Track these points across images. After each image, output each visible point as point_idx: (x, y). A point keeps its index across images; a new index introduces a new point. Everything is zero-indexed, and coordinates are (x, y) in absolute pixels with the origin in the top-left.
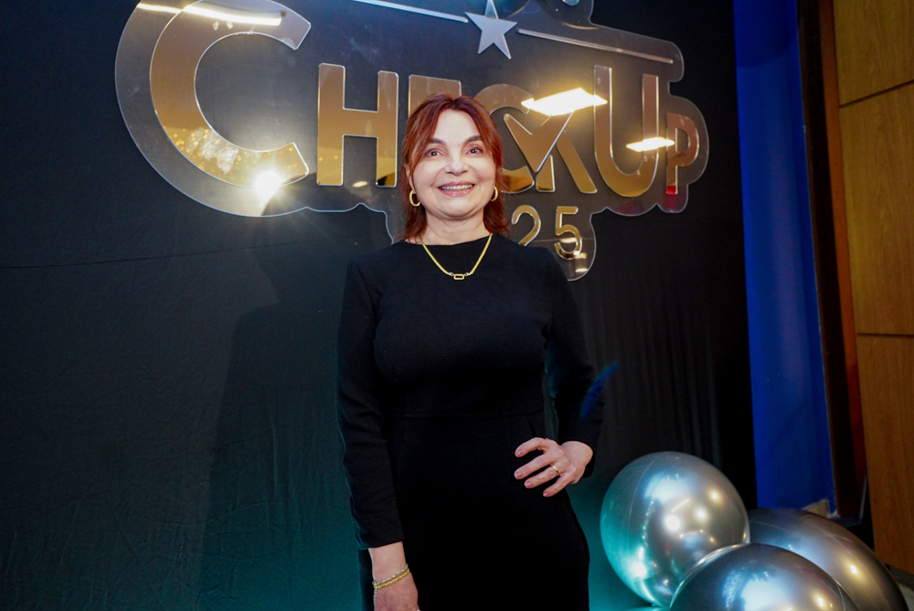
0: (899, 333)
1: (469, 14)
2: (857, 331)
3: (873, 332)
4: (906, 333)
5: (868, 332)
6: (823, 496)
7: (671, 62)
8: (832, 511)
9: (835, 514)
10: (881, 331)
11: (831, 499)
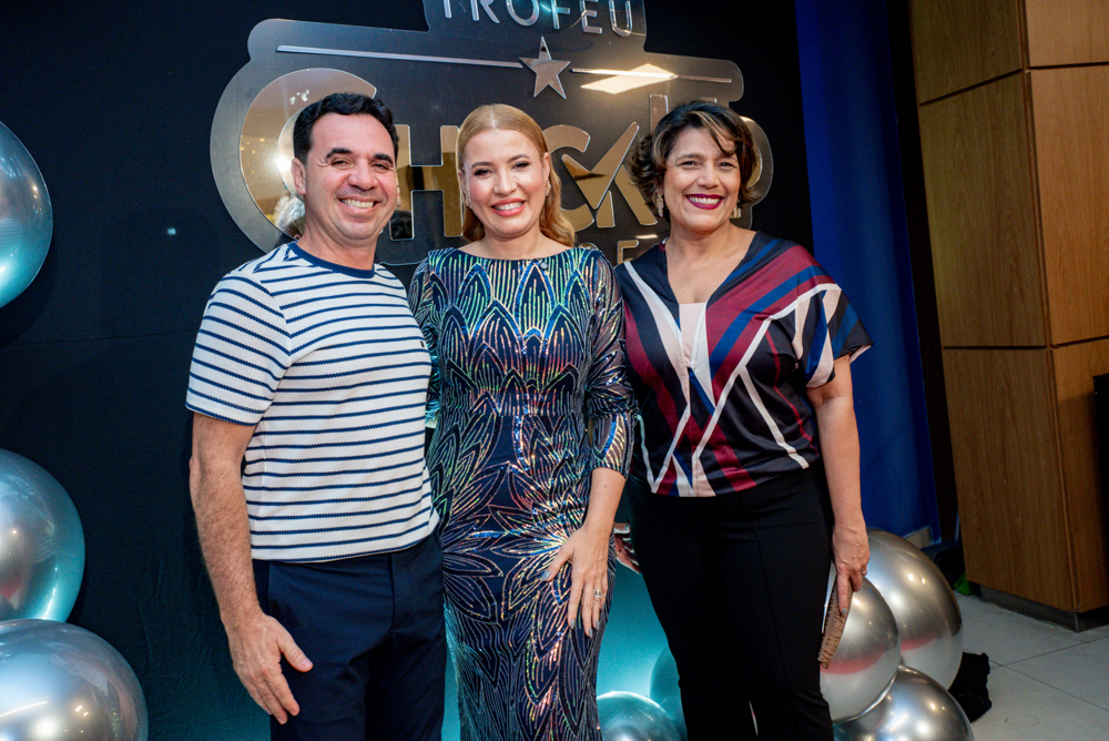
0: (979, 344)
1: (523, 60)
2: (942, 344)
3: (958, 344)
4: (986, 344)
5: (953, 344)
7: (731, 81)
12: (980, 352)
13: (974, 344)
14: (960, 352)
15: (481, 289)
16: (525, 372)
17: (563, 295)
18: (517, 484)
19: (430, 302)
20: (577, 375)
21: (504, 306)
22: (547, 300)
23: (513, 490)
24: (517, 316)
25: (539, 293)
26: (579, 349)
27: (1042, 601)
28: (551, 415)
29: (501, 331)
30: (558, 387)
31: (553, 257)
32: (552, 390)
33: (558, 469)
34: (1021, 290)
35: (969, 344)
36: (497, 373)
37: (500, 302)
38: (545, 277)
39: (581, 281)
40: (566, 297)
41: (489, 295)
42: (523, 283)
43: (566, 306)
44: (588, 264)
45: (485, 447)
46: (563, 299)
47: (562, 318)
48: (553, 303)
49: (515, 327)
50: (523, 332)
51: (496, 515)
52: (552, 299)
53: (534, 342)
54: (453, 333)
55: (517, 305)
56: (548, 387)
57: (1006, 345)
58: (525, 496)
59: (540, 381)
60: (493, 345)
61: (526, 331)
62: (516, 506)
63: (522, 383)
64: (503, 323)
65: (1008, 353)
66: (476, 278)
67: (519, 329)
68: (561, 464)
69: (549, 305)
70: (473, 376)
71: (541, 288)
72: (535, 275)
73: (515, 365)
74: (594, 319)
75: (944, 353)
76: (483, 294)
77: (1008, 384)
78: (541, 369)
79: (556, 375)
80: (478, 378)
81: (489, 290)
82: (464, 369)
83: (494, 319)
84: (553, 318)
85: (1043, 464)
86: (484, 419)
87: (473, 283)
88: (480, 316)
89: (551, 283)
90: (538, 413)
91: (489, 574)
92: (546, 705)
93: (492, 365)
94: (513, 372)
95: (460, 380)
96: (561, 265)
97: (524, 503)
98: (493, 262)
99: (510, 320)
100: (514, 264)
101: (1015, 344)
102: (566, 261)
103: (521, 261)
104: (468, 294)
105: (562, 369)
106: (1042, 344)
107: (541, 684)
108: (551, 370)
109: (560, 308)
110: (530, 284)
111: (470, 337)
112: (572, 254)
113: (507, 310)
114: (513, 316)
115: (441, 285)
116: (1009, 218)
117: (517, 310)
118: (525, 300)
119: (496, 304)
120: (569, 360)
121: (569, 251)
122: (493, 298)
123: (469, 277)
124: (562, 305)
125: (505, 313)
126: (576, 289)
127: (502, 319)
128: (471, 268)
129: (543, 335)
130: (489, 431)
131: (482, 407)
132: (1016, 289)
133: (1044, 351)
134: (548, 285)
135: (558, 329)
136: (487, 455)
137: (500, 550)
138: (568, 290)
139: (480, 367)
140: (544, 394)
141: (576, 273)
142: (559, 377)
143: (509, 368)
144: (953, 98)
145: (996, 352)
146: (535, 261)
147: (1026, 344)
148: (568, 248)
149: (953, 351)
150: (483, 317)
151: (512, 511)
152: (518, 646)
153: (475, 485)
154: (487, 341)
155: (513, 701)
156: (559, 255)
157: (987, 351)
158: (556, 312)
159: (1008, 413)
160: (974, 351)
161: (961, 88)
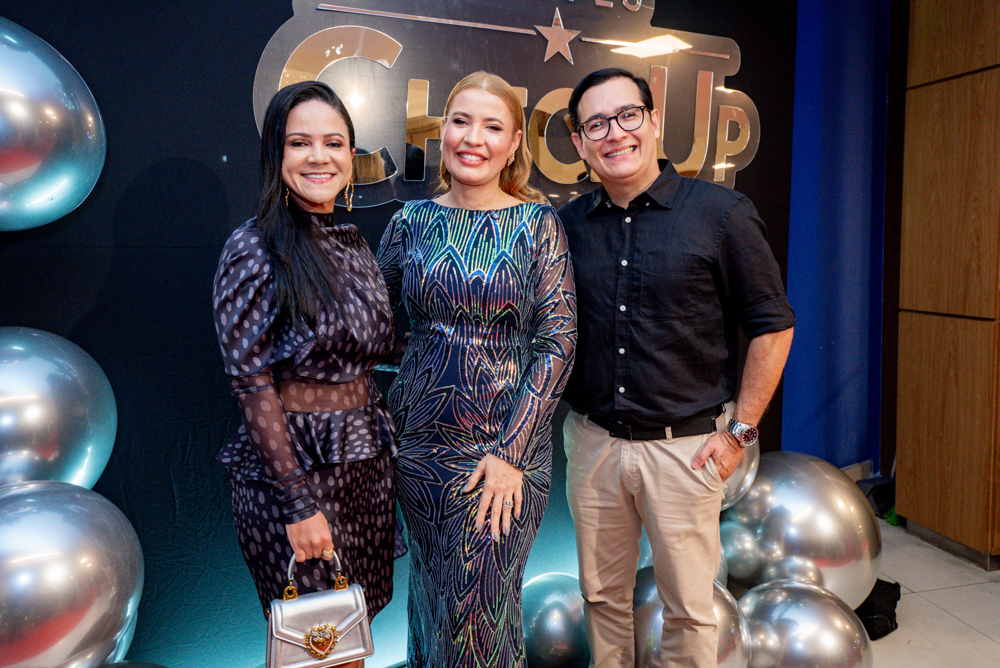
0: (934, 311)
1: (539, 28)
2: (900, 307)
3: (914, 309)
4: (941, 312)
5: (910, 308)
6: (868, 459)
7: (728, 57)
8: (875, 472)
9: (878, 474)
10: (920, 309)
11: (875, 461)
12: (933, 317)
13: (930, 310)
14: (915, 315)
15: (440, 235)
16: (470, 308)
17: (509, 242)
18: (460, 406)
19: (399, 243)
20: (518, 314)
21: (457, 250)
22: (493, 246)
23: (456, 411)
24: (466, 259)
25: (488, 240)
26: (518, 289)
28: (494, 347)
29: (450, 271)
30: (501, 322)
31: (507, 209)
32: (496, 325)
33: (498, 396)
34: (979, 267)
35: (925, 310)
36: (447, 308)
37: (454, 246)
38: (496, 226)
39: (528, 231)
40: (511, 245)
41: (446, 239)
42: (475, 231)
43: (510, 252)
44: (536, 217)
45: (436, 371)
46: (508, 246)
47: (505, 262)
48: (498, 249)
49: (463, 268)
50: (469, 272)
51: (441, 431)
52: (498, 246)
53: (478, 281)
54: (412, 271)
55: (468, 250)
56: (491, 323)
57: (959, 314)
58: (466, 418)
59: (484, 316)
60: (443, 282)
61: (472, 272)
62: (458, 425)
63: (469, 318)
64: (453, 264)
65: (960, 321)
66: (439, 225)
67: (467, 269)
68: (501, 391)
69: (495, 250)
70: (427, 310)
71: (490, 235)
72: (488, 223)
73: (462, 302)
74: (535, 265)
75: (901, 314)
76: (441, 239)
77: (955, 350)
78: (484, 305)
79: (498, 312)
80: (432, 311)
81: (446, 236)
82: (420, 302)
83: (446, 260)
84: (496, 261)
85: (977, 422)
86: (437, 346)
87: (435, 229)
88: (435, 257)
89: (500, 231)
90: (483, 345)
91: (431, 480)
92: (467, 605)
93: (442, 300)
94: (461, 308)
95: (417, 313)
96: (512, 216)
97: (465, 424)
98: (454, 212)
99: (460, 262)
100: (471, 213)
101: (966, 314)
102: (518, 213)
103: (477, 212)
104: (429, 239)
105: (503, 307)
106: (992, 317)
107: (465, 586)
108: (492, 308)
109: (503, 253)
110: (482, 231)
111: (425, 275)
112: (525, 207)
113: (459, 253)
114: (463, 259)
115: (409, 229)
116: (977, 199)
117: (467, 254)
118: (475, 245)
119: (450, 247)
120: (509, 299)
121: (522, 205)
122: (449, 243)
123: (433, 224)
124: (507, 251)
125: (456, 256)
126: (522, 238)
127: (453, 260)
128: (436, 215)
129: (486, 276)
130: (440, 357)
131: (436, 336)
132: (974, 266)
133: (992, 324)
134: (497, 234)
135: (499, 270)
136: (437, 378)
137: (442, 462)
138: (514, 238)
139: (432, 301)
140: (488, 328)
141: (524, 224)
142: (501, 313)
143: (457, 304)
145: (948, 319)
146: (490, 212)
147: (977, 315)
148: (522, 202)
149: (908, 314)
150: (437, 259)
151: (453, 429)
152: (449, 548)
153: (427, 403)
154: (438, 278)
155: (442, 594)
156: (512, 208)
157: (941, 318)
158: (500, 257)
159: (952, 374)
160: (928, 316)
161: (948, 76)
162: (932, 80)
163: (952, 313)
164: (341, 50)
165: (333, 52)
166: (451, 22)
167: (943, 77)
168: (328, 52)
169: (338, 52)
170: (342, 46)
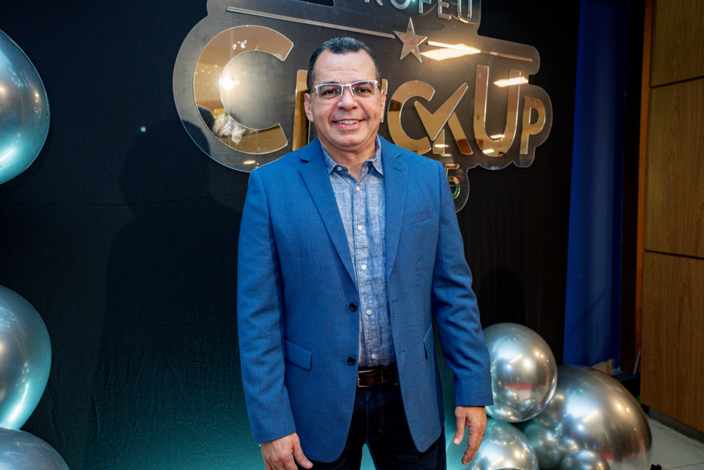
0: (672, 252)
3: (655, 250)
4: (677, 253)
5: (652, 249)
7: (531, 60)
8: (616, 368)
9: (619, 370)
10: (660, 250)
11: (617, 360)
12: (672, 258)
13: (668, 251)
14: (656, 255)
27: (693, 426)
35: (664, 251)
57: (692, 255)
65: (692, 261)
77: (689, 281)
101: (698, 256)
144: (675, 86)
145: (684, 259)
149: (651, 254)
157: (677, 258)
159: (686, 300)
160: (667, 256)
161: (683, 79)
162: (670, 81)
163: (685, 254)
164: (245, 45)
165: (239, 46)
166: (332, 26)
167: (679, 80)
168: (235, 46)
169: (243, 46)
170: (246, 42)
